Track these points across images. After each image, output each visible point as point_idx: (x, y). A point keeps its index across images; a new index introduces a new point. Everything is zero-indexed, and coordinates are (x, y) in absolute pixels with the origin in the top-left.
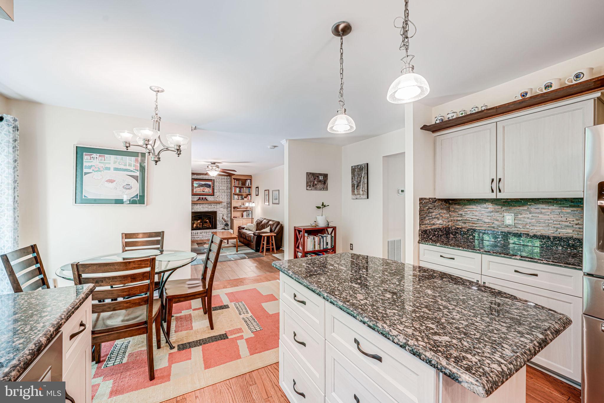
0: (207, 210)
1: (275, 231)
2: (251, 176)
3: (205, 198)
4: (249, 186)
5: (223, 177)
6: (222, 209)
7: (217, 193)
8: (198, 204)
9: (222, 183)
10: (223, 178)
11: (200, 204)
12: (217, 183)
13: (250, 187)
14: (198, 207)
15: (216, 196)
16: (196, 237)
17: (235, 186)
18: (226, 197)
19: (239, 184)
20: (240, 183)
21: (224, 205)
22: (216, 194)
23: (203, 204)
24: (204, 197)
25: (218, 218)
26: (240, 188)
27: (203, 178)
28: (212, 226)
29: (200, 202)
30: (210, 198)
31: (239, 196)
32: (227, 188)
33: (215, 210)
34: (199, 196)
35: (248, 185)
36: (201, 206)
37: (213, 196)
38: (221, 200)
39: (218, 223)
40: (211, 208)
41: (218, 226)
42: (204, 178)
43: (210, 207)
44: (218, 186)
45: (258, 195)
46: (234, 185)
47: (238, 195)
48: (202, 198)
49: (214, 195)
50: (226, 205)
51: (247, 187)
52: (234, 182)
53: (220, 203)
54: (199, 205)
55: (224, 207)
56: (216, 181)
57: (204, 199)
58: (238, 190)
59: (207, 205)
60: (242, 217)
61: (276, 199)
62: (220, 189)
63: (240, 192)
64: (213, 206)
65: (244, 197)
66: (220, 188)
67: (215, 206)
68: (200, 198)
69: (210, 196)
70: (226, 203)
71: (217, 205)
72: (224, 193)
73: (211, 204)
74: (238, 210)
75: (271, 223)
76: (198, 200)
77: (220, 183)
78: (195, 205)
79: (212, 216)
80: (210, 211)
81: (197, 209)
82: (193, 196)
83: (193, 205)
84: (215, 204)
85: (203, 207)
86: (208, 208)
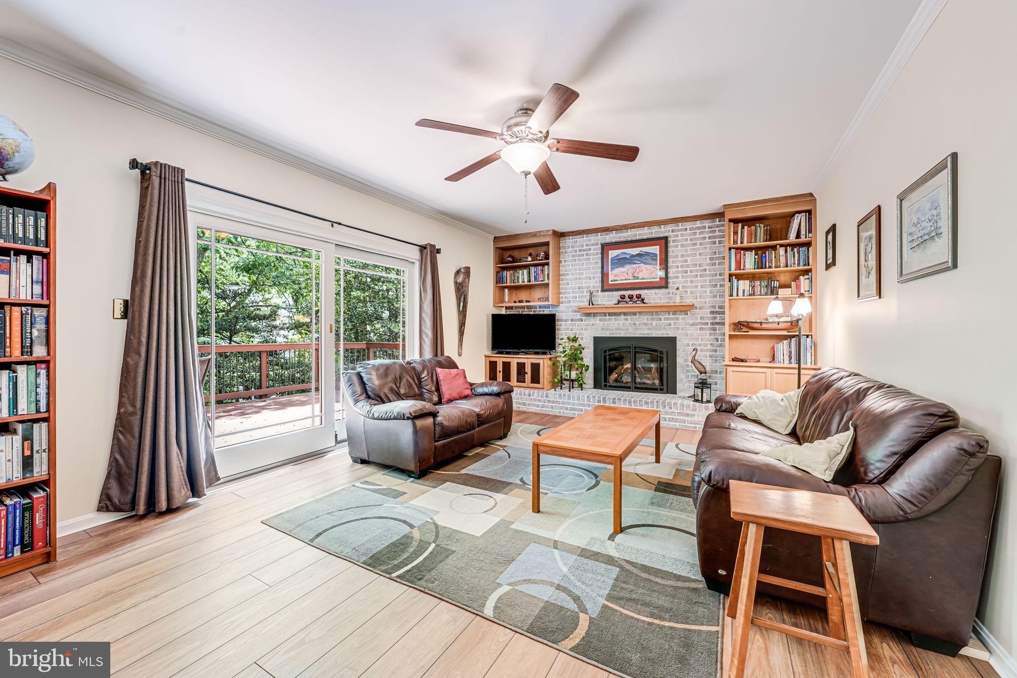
0: (648, 332)
2: (811, 195)
3: (639, 296)
4: (803, 239)
5: (698, 224)
6: (694, 331)
7: (677, 277)
8: (619, 314)
9: (695, 244)
10: (699, 228)
11: (625, 314)
12: (677, 246)
13: (808, 244)
14: (621, 323)
15: (672, 288)
17: (739, 245)
18: (708, 290)
19: (752, 236)
20: (761, 229)
21: (702, 318)
22: (674, 283)
23: (635, 314)
24: (635, 293)
25: (680, 360)
26: (760, 250)
27: (634, 239)
28: (662, 383)
29: (624, 308)
30: (652, 297)
31: (758, 283)
32: (711, 259)
33: (671, 334)
34: (622, 293)
35: (798, 236)
36: (629, 322)
37: (663, 290)
38: (688, 301)
39: (680, 375)
40: (657, 328)
41: (679, 386)
42: (638, 238)
43: (654, 323)
44: (682, 256)
45: (834, 263)
46: (735, 242)
47: (752, 277)
48: (631, 297)
49: (667, 287)
50: (709, 315)
51: (793, 246)
52: (736, 233)
53: (686, 309)
54: (622, 317)
55: (702, 324)
56: (674, 241)
57: (635, 299)
58: (749, 261)
59: (645, 319)
60: (773, 359)
61: (933, 236)
62: (688, 266)
63: (760, 264)
64: (665, 319)
65: (776, 284)
66: (686, 261)
67: (672, 319)
68: (623, 297)
69: (654, 291)
70: (708, 311)
71: (678, 319)
72: (701, 276)
73: (657, 313)
74: (752, 333)
75: (875, 403)
76: (619, 302)
77: (688, 245)
78: (613, 318)
79: (661, 353)
80: (654, 336)
81: (616, 329)
82: (606, 293)
83: (608, 317)
84: (671, 316)
85: (635, 324)
86: (650, 326)
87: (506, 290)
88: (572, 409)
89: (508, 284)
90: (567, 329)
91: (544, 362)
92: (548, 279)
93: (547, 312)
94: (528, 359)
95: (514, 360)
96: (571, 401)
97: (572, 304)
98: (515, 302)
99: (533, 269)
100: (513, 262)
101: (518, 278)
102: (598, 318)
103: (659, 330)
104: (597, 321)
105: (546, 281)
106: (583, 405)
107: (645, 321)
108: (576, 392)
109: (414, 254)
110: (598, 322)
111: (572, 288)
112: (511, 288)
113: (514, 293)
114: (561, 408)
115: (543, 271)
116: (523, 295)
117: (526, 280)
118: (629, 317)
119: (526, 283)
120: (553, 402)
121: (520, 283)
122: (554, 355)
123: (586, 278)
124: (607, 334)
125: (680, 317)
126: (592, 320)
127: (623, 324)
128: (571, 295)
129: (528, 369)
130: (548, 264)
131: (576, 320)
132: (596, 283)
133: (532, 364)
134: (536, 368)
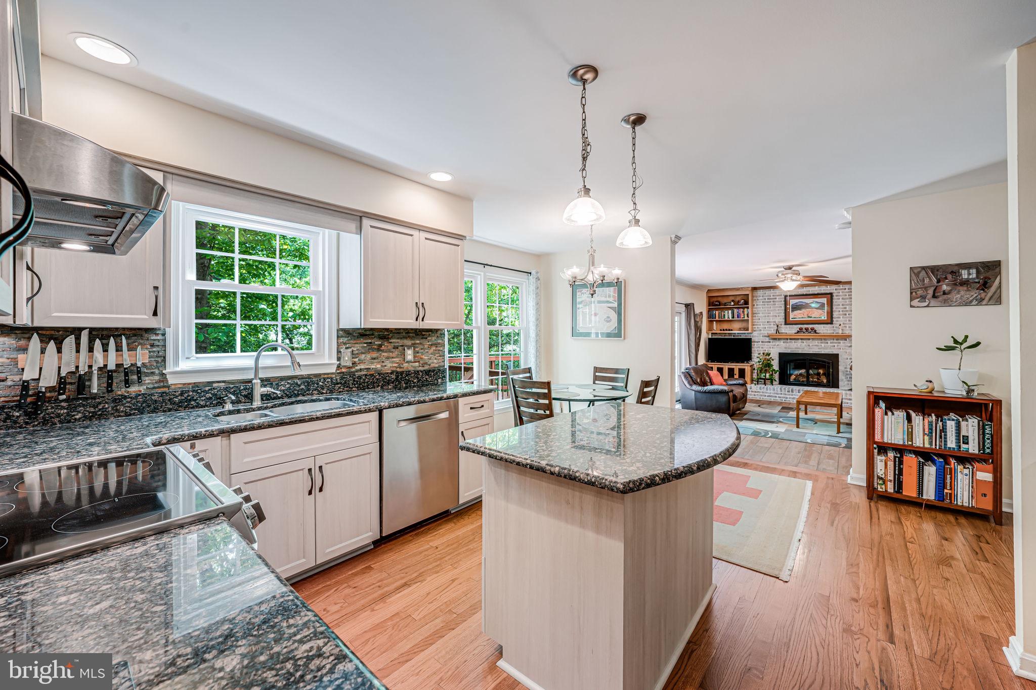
0: (819, 350)
3: (813, 329)
7: (839, 318)
8: (798, 339)
11: (802, 339)
12: (839, 299)
14: (799, 345)
15: (836, 324)
16: (790, 398)
22: (837, 321)
23: (809, 339)
24: (810, 326)
25: (841, 368)
27: (808, 293)
28: (828, 381)
29: (801, 335)
30: (822, 329)
33: (835, 352)
34: (800, 326)
36: (805, 344)
37: (829, 325)
38: (847, 332)
39: (841, 376)
40: (825, 348)
41: (841, 383)
42: (811, 293)
43: (823, 345)
44: (843, 305)
48: (807, 329)
49: (831, 323)
53: (845, 337)
54: (800, 341)
56: (837, 296)
57: (810, 330)
59: (816, 342)
62: (847, 311)
64: (831, 343)
66: (845, 308)
67: (835, 343)
68: (801, 329)
69: (822, 326)
71: (840, 343)
73: (825, 339)
76: (798, 332)
77: (847, 298)
78: (793, 341)
79: (829, 363)
80: (823, 353)
81: (796, 348)
82: (788, 326)
83: (789, 341)
84: (835, 341)
85: (809, 345)
86: (820, 347)
87: (715, 322)
88: (769, 396)
89: (717, 319)
90: (759, 347)
91: (746, 366)
92: (748, 316)
93: (743, 337)
94: (736, 366)
95: (726, 367)
96: (768, 391)
97: (762, 332)
98: (721, 330)
99: (736, 311)
100: (719, 305)
101: (724, 315)
102: (782, 341)
103: (827, 349)
104: (781, 343)
105: (746, 318)
106: (777, 394)
107: (817, 344)
108: (769, 386)
109: (683, 308)
110: (782, 343)
111: (762, 322)
112: (717, 321)
113: (719, 323)
114: (761, 395)
115: (743, 312)
116: (725, 326)
117: (730, 317)
118: (805, 341)
119: (731, 319)
120: (755, 392)
121: (726, 318)
122: (752, 363)
123: (773, 316)
124: (789, 351)
125: (841, 342)
126: (777, 343)
127: (801, 345)
128: (762, 326)
129: (736, 372)
130: (748, 308)
131: (765, 342)
132: (780, 319)
133: (739, 369)
134: (742, 373)
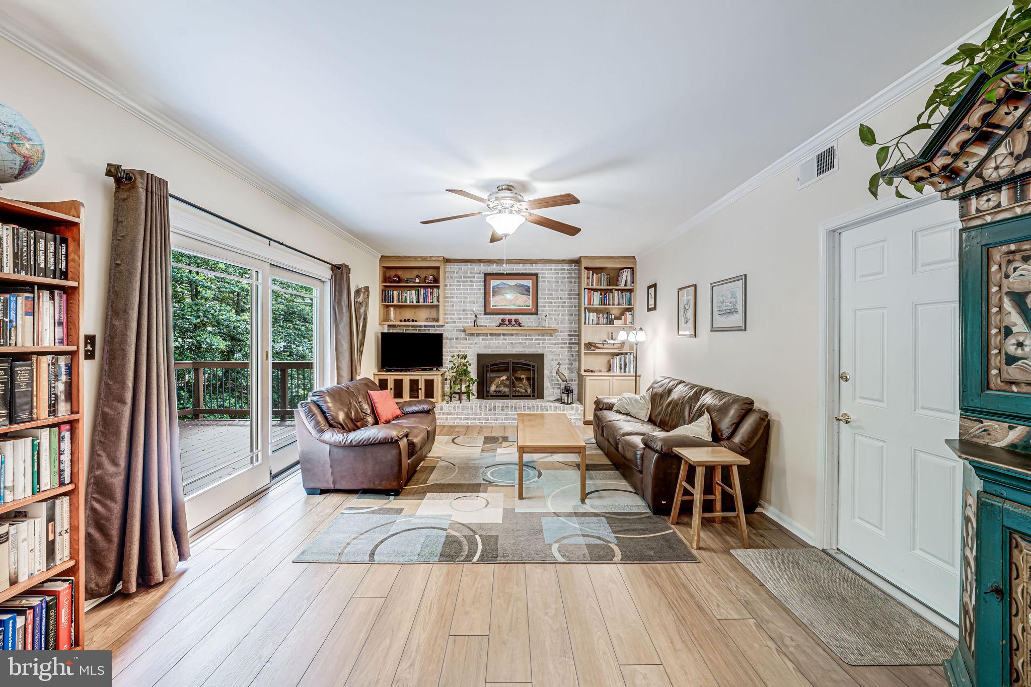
0: (522, 350)
1: (737, 439)
2: (634, 257)
3: (516, 321)
4: (628, 287)
5: (560, 266)
6: (557, 349)
7: (545, 307)
8: (499, 335)
9: (558, 282)
10: (561, 270)
11: (504, 335)
12: (544, 282)
13: (630, 291)
14: (501, 342)
15: (542, 314)
16: (491, 419)
17: (590, 287)
18: (567, 318)
19: (599, 281)
20: (604, 279)
21: (562, 339)
22: (543, 311)
23: (512, 335)
24: (513, 317)
25: (546, 372)
26: (604, 292)
27: (511, 272)
28: (533, 391)
29: (504, 329)
30: (527, 321)
31: (601, 315)
32: (569, 294)
33: (540, 352)
34: (502, 317)
35: (626, 285)
36: (507, 341)
37: (534, 316)
38: (554, 326)
39: (547, 384)
40: (530, 346)
41: (546, 392)
42: (515, 272)
43: (527, 342)
44: (549, 290)
45: (655, 308)
46: (588, 284)
47: (597, 311)
48: (510, 321)
49: (536, 313)
50: (567, 337)
51: (623, 290)
52: (588, 278)
53: (551, 332)
54: (502, 337)
55: (562, 343)
56: (542, 278)
57: (513, 323)
58: (596, 297)
59: (520, 339)
60: (609, 370)
61: (732, 312)
62: (552, 298)
63: (603, 302)
64: (536, 339)
65: (613, 317)
66: (551, 294)
67: (541, 340)
68: (503, 320)
69: (527, 316)
70: (567, 334)
71: (545, 339)
72: (562, 307)
73: (529, 335)
74: (597, 351)
75: (707, 399)
76: (500, 325)
77: (553, 282)
78: (494, 337)
79: (533, 367)
80: (527, 353)
81: (497, 347)
82: (488, 316)
83: (489, 337)
84: (540, 337)
85: (512, 343)
86: (524, 345)
87: (392, 309)
88: (466, 419)
89: (395, 303)
90: (452, 347)
91: (435, 376)
92: (438, 301)
93: (432, 331)
94: (421, 376)
95: (406, 377)
96: (464, 412)
97: (456, 324)
98: (401, 321)
99: (422, 291)
100: (398, 282)
101: (406, 298)
102: (481, 338)
103: (532, 348)
104: (479, 340)
105: (436, 303)
106: (476, 414)
107: (521, 341)
108: (465, 402)
109: (326, 273)
110: (481, 341)
111: (456, 310)
112: (395, 306)
113: (398, 310)
114: (456, 419)
115: (432, 293)
116: (408, 314)
117: (414, 301)
118: (507, 337)
119: (415, 303)
120: (448, 414)
121: (408, 303)
122: (443, 370)
123: (470, 302)
124: (489, 352)
125: (547, 338)
126: (475, 340)
127: (503, 343)
128: (456, 316)
129: (422, 385)
130: (438, 287)
131: (461, 339)
132: (479, 307)
133: (426, 381)
134: (430, 384)
